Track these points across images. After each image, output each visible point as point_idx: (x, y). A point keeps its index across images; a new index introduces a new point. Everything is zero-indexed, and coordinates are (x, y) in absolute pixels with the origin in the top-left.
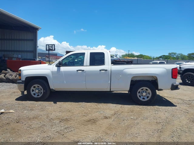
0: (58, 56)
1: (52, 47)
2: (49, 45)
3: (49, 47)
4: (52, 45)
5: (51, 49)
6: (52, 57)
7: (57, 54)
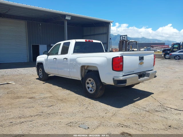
0: (165, 45)
1: (125, 37)
2: (122, 36)
3: (122, 38)
4: (125, 36)
5: (124, 39)
6: (158, 46)
7: (164, 43)
